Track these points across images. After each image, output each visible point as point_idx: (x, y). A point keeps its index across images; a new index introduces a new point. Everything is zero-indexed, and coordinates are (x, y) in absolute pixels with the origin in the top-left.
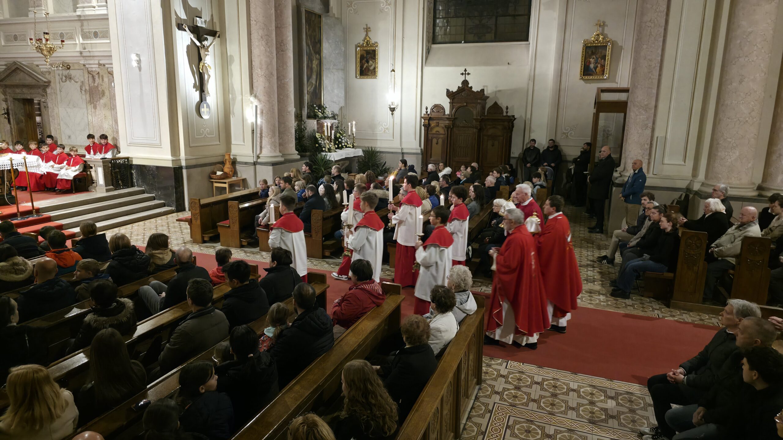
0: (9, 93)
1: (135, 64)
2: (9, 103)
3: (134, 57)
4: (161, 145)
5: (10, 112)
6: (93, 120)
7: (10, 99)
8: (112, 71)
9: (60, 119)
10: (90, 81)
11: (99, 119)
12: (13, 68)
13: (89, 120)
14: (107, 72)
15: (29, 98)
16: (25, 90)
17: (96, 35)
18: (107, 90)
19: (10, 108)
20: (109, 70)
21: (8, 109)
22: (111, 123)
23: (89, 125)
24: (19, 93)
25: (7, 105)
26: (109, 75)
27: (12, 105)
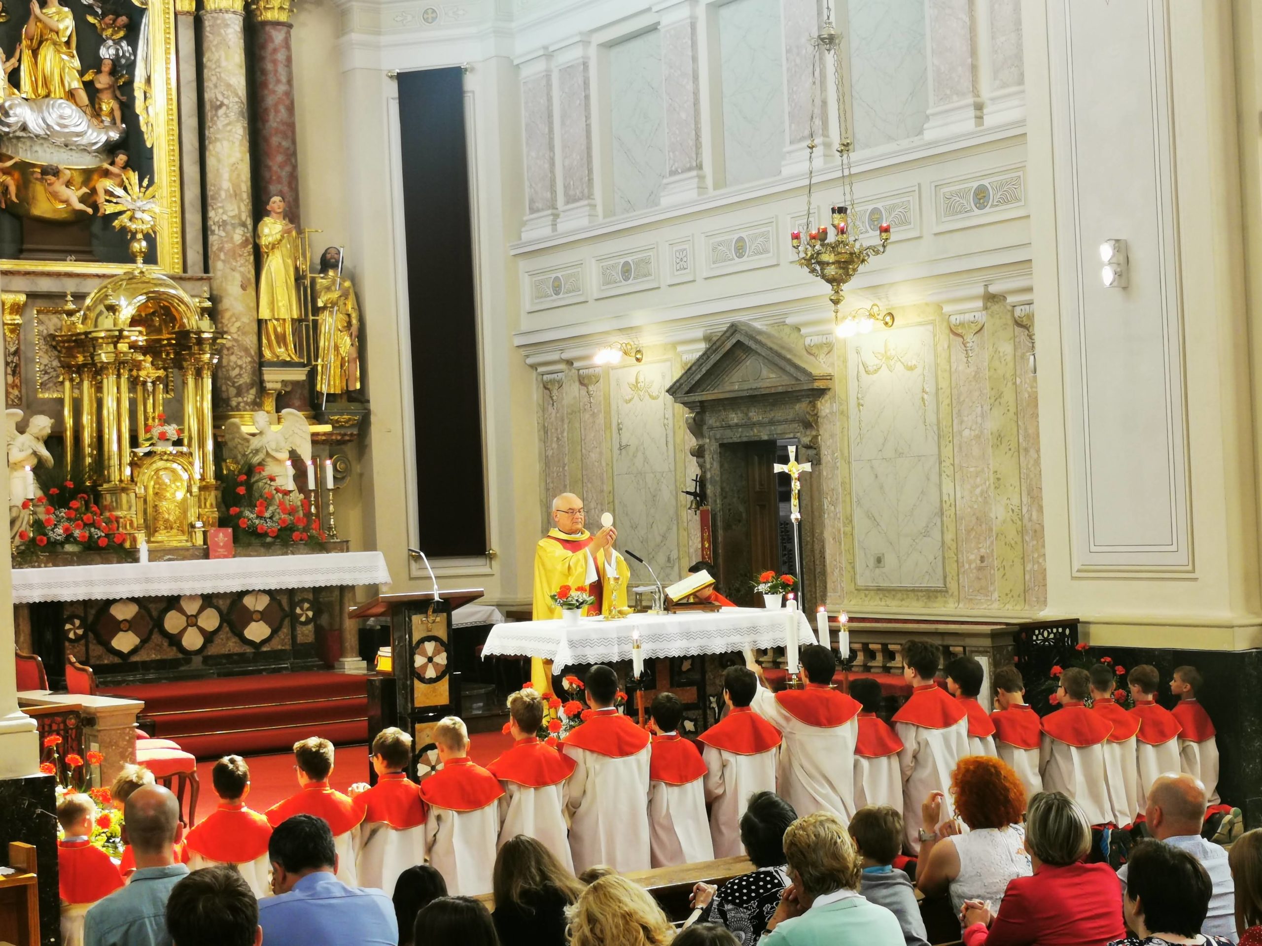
0: (711, 428)
1: (1108, 276)
2: (708, 457)
3: (1106, 252)
4: (1193, 571)
5: (709, 490)
6: (958, 496)
7: (712, 447)
8: (1030, 317)
9: (855, 499)
10: (953, 359)
11: (978, 491)
12: (729, 345)
13: (945, 498)
14: (1010, 322)
15: (765, 438)
16: (755, 415)
17: (981, 197)
18: (1010, 384)
19: (708, 475)
20: (1018, 312)
21: (701, 482)
22: (1016, 501)
23: (942, 514)
24: (737, 425)
25: (701, 466)
26: (1018, 330)
27: (716, 465)
